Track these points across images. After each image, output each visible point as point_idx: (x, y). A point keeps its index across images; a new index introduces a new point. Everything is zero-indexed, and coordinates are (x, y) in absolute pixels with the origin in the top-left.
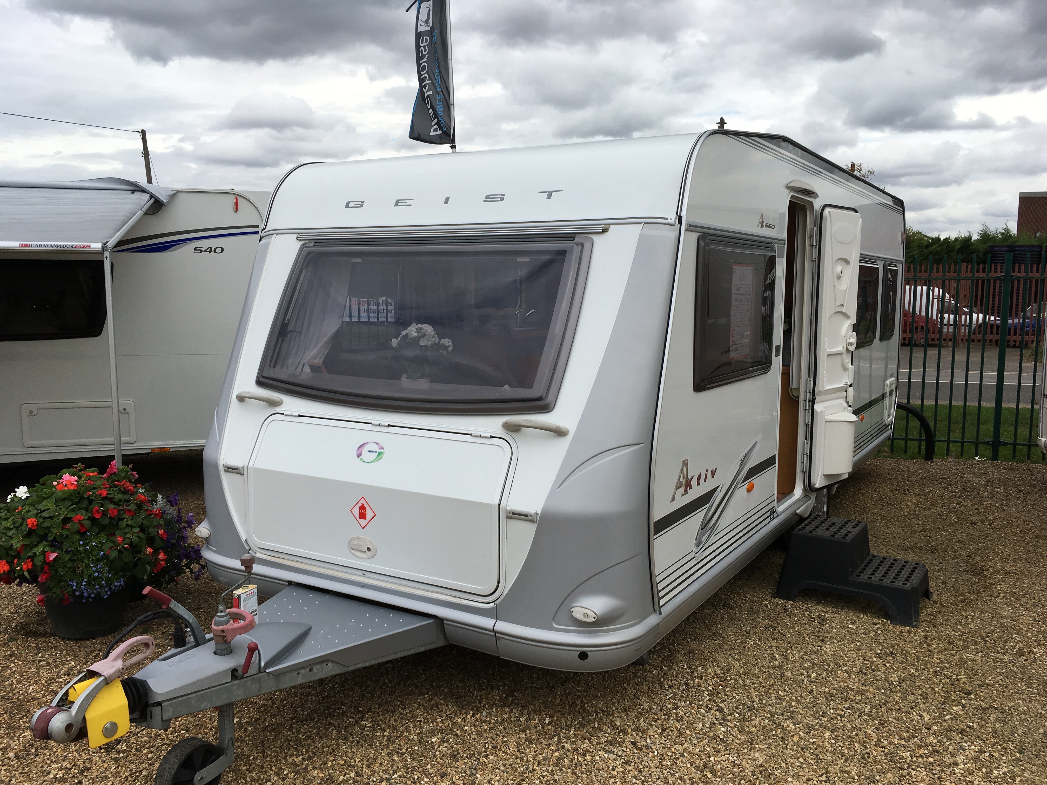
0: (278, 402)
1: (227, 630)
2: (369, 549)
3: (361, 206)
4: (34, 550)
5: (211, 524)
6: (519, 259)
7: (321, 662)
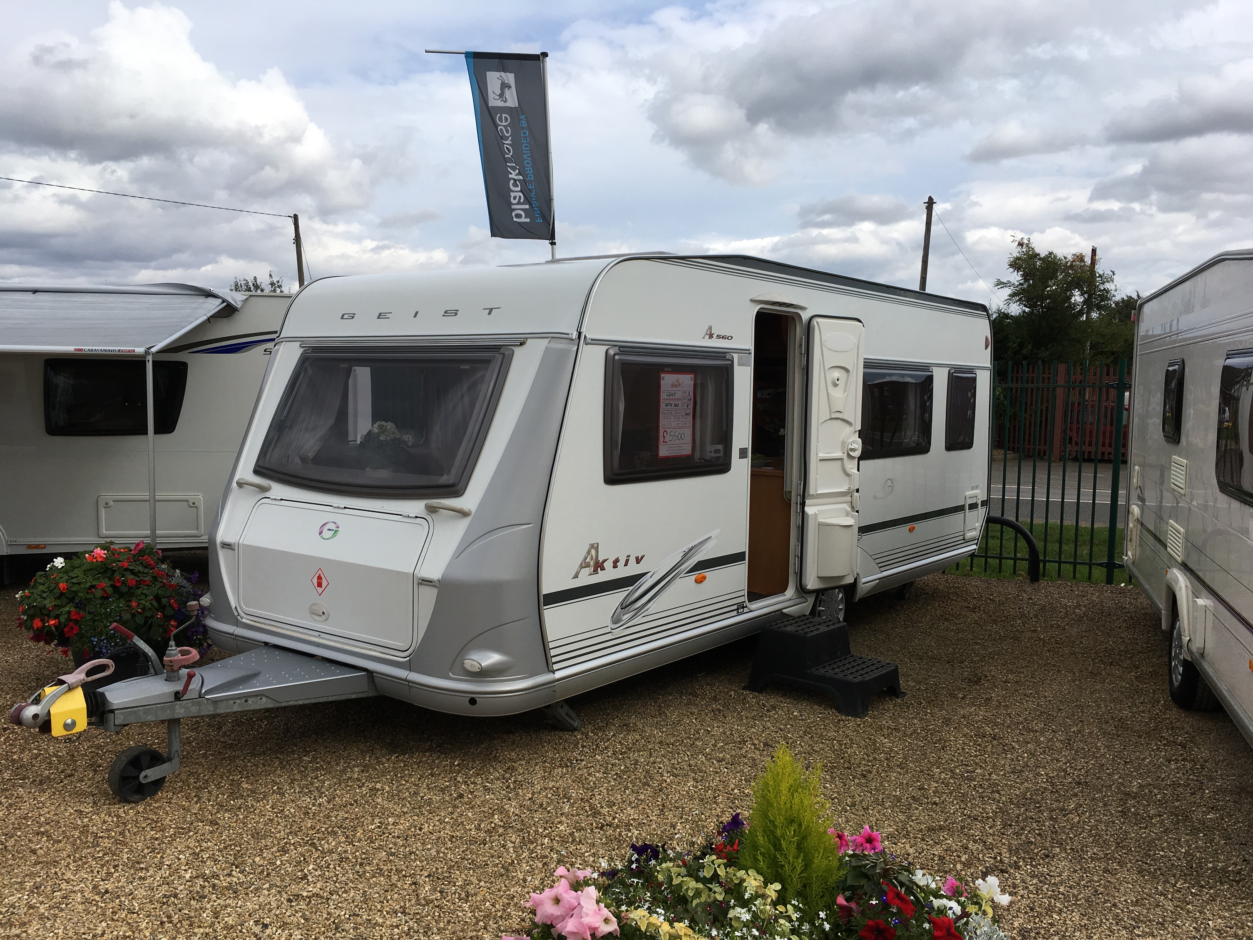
0: (267, 488)
1: (174, 660)
2: (323, 613)
3: (353, 317)
4: (62, 610)
5: (212, 595)
6: (463, 367)
7: (256, 696)
